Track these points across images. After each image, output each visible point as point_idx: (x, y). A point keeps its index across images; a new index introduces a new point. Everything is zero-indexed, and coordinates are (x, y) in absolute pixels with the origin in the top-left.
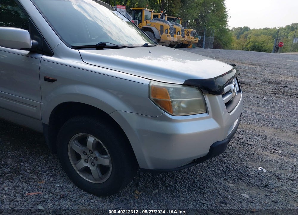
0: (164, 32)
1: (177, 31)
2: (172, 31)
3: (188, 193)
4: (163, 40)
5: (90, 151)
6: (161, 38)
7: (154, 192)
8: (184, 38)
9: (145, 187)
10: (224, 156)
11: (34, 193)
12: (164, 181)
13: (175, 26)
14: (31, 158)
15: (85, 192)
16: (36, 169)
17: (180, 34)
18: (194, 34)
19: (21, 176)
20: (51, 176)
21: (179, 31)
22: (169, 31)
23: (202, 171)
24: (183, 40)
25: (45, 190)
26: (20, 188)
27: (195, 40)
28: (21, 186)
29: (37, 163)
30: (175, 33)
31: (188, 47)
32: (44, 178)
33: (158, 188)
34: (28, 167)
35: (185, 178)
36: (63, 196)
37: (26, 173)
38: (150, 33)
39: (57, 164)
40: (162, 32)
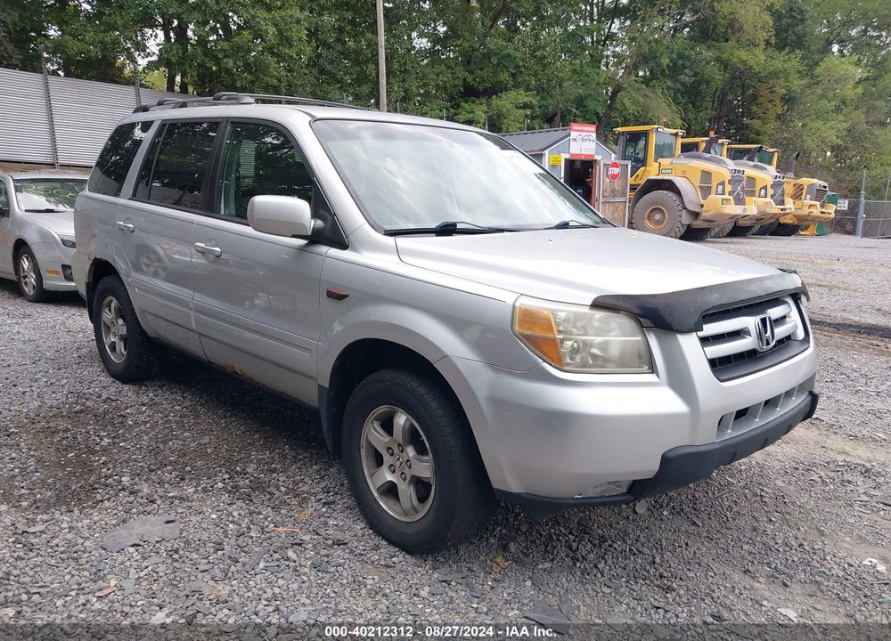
0: (713, 190)
1: (759, 185)
2: (739, 188)
3: (627, 582)
4: (709, 214)
5: (399, 445)
6: (704, 209)
7: (540, 567)
8: (782, 207)
9: (524, 554)
10: (770, 520)
11: (285, 529)
12: (574, 548)
13: (750, 172)
14: (294, 466)
15: (384, 542)
16: (299, 488)
17: (769, 195)
18: (819, 194)
19: (268, 496)
20: (324, 504)
21: (765, 188)
22: (729, 188)
23: (687, 544)
24: (779, 211)
25: (307, 526)
26: (261, 517)
27: (822, 213)
28: (264, 513)
29: (303, 477)
30: (752, 193)
31: (802, 233)
32: (310, 506)
33: (552, 560)
34: (284, 482)
35: (631, 550)
36: (339, 543)
37: (277, 493)
38: (670, 194)
39: (343, 485)
40: (706, 191)
